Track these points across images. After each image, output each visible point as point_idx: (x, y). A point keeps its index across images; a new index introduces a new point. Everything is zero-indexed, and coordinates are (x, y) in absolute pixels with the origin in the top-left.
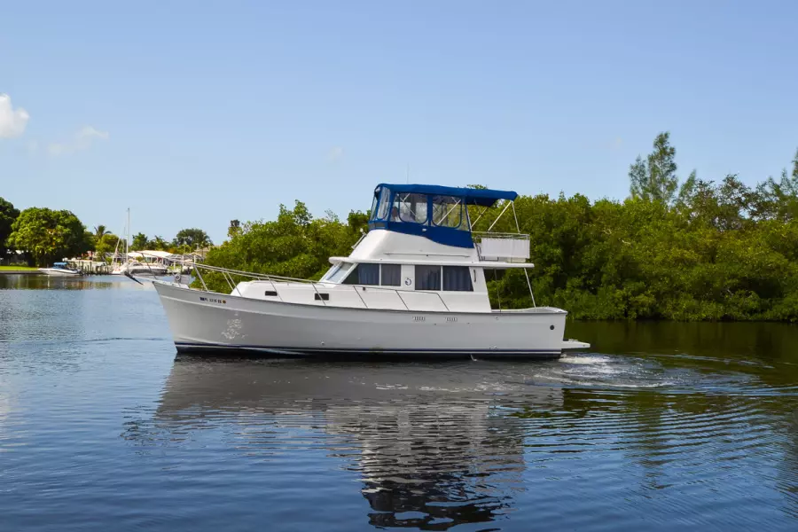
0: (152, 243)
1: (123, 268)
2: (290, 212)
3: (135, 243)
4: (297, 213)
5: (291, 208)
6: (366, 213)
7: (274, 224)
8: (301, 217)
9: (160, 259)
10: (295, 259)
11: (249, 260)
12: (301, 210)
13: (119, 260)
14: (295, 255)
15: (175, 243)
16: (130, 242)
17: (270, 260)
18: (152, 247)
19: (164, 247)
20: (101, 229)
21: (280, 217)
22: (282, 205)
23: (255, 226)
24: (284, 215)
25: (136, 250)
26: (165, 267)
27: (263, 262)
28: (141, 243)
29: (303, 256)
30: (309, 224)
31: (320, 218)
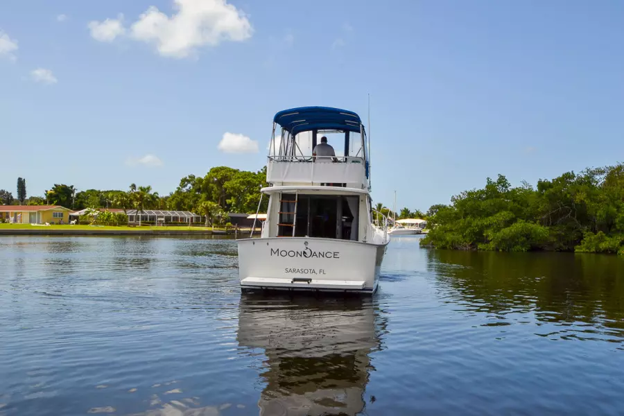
0: (413, 214)
1: (393, 229)
2: (494, 183)
3: (402, 214)
4: (499, 183)
5: (495, 179)
6: (551, 182)
7: (482, 192)
8: (503, 186)
9: (417, 224)
10: (498, 215)
11: (466, 215)
12: (502, 180)
13: (391, 225)
14: (497, 212)
15: (428, 215)
16: (399, 214)
17: (480, 216)
18: (413, 216)
19: (421, 217)
20: (380, 205)
21: (487, 187)
22: (488, 179)
23: (469, 194)
24: (491, 186)
25: (401, 218)
26: (420, 229)
27: (474, 217)
28: (406, 214)
29: (504, 213)
30: (508, 191)
31: (518, 187)
